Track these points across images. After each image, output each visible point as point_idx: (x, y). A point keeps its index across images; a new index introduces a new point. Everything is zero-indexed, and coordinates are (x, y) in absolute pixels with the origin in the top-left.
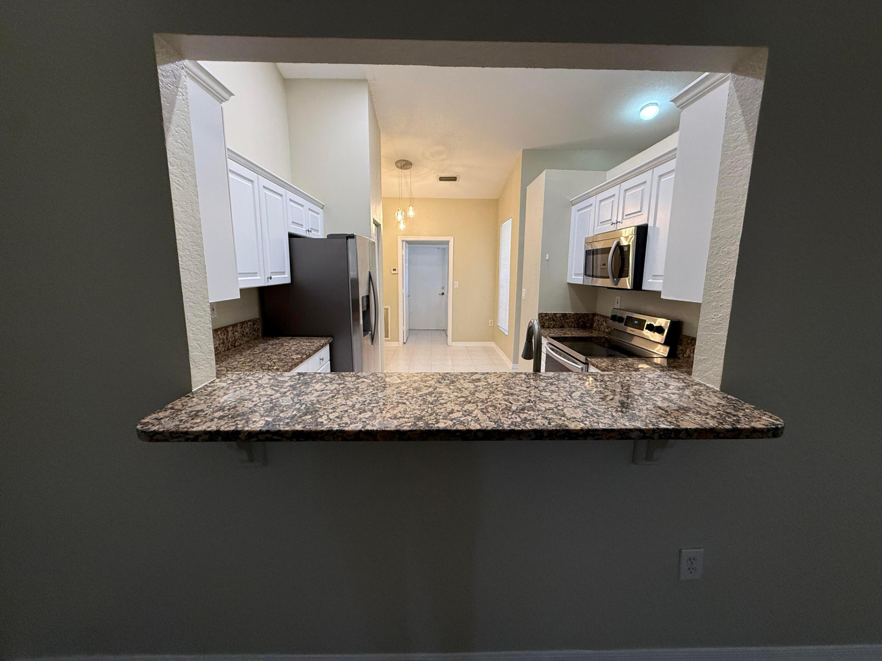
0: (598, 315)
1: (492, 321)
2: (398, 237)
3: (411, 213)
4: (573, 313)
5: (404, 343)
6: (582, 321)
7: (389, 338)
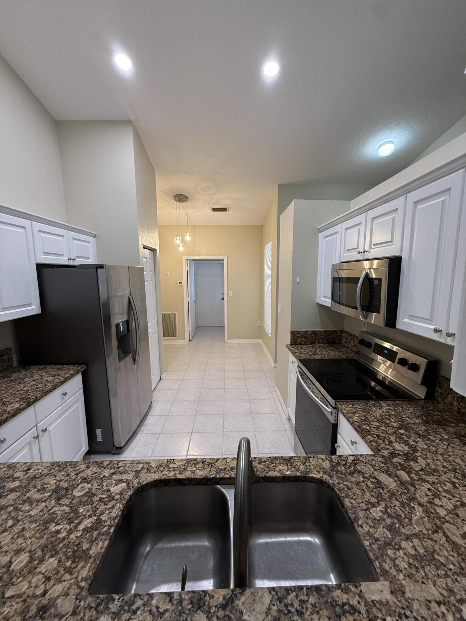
0: (345, 332)
1: (260, 322)
2: (183, 256)
3: (188, 238)
4: (323, 330)
5: (190, 341)
6: (331, 338)
7: (177, 338)
